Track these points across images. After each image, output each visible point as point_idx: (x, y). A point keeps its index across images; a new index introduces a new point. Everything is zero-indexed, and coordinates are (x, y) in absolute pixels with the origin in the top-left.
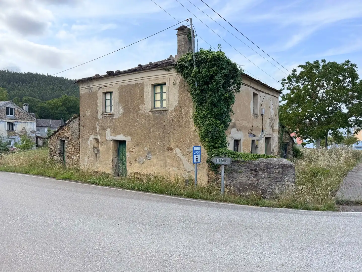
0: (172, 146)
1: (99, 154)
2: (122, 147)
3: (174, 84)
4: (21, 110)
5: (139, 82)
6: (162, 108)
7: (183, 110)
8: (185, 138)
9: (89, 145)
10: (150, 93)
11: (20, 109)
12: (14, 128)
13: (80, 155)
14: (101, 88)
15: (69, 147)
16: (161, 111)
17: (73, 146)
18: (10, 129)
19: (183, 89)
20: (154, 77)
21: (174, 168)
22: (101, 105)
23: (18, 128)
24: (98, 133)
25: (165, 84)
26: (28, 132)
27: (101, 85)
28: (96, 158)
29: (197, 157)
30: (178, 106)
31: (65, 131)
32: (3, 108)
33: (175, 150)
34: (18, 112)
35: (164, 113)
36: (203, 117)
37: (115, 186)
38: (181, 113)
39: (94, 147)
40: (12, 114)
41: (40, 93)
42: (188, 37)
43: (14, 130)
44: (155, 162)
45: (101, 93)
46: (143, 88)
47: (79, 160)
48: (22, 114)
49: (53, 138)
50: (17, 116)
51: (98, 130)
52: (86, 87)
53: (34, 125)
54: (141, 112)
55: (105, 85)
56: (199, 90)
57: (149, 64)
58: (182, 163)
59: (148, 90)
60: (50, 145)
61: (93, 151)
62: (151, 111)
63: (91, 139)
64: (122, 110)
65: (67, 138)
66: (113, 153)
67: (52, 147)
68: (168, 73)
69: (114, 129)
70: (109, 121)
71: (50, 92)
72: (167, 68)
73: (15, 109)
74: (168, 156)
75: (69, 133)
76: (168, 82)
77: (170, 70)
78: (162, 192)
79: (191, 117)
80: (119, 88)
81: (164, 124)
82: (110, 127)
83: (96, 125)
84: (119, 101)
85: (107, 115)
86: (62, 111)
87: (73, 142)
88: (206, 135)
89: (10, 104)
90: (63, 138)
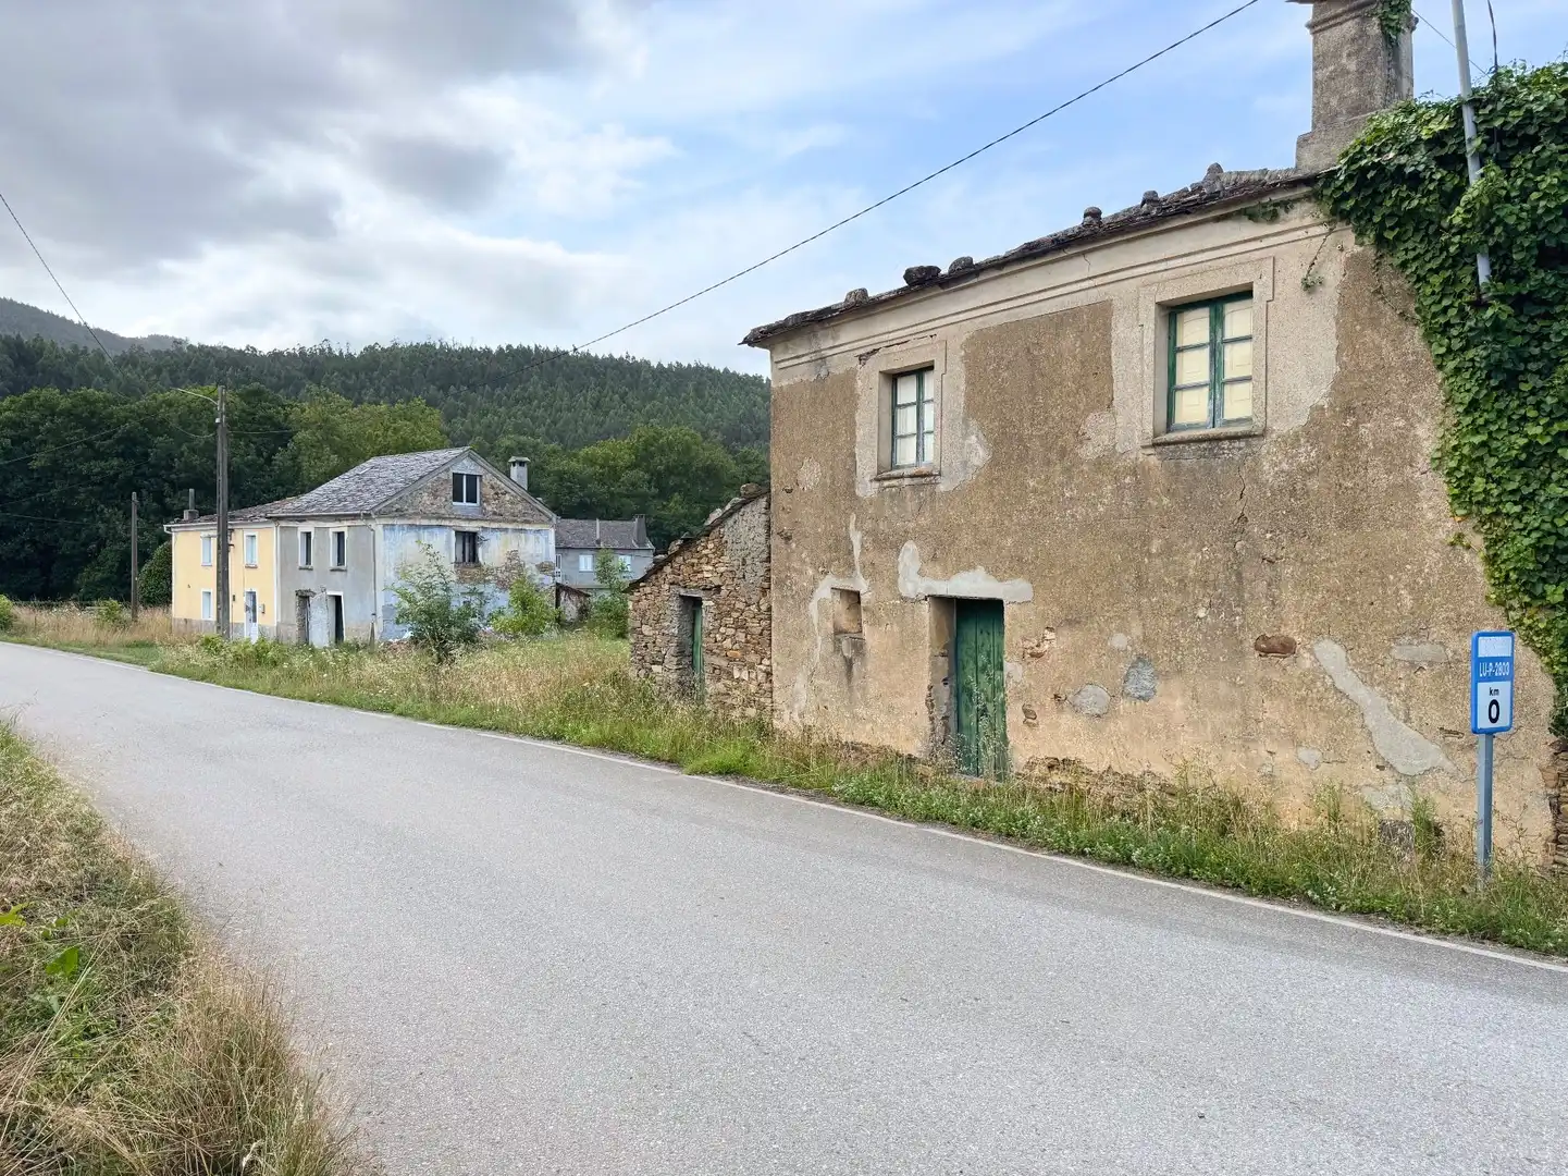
0: (1291, 631)
1: (864, 665)
2: (971, 633)
3: (1308, 287)
4: (502, 484)
5: (1081, 300)
6: (1218, 423)
7: (1365, 430)
8: (1384, 585)
9: (815, 621)
10: (1149, 351)
11: (497, 477)
12: (480, 551)
13: (774, 665)
14: (874, 351)
15: (722, 630)
16: (1218, 439)
17: (740, 626)
18: (467, 560)
19: (1370, 310)
20: (1172, 264)
21: (1303, 753)
22: (876, 435)
23: (493, 552)
24: (858, 567)
25: (1245, 294)
26: (527, 566)
27: (876, 340)
28: (849, 680)
29: (1495, 697)
30: (1331, 405)
31: (704, 560)
32: (443, 476)
33: (1311, 651)
34: (492, 492)
35: (1240, 449)
36: (1524, 456)
37: (975, 826)
38: (1350, 441)
39: (838, 632)
40: (472, 499)
41: (555, 423)
42: (1382, 27)
43: (480, 559)
44: (1180, 716)
45: (876, 378)
46: (1107, 328)
47: (768, 685)
48: (507, 497)
49: (648, 590)
50: (489, 508)
51: (857, 552)
52: (803, 356)
53: (547, 540)
54: (1088, 452)
55: (891, 336)
56: (1502, 298)
57: (1144, 203)
58: (1362, 727)
59: (1135, 336)
60: (635, 619)
61: (830, 648)
62: (1155, 445)
63: (824, 591)
64: (981, 452)
65: (710, 589)
66: (930, 659)
67: (646, 630)
68: (1268, 232)
69: (940, 543)
70: (911, 506)
71: (588, 416)
72: (1264, 206)
73: (481, 481)
74: (1265, 685)
75: (722, 569)
76: (1267, 279)
77: (1281, 211)
78: (1274, 889)
79: (1422, 463)
80: (970, 342)
81: (1238, 508)
82: (919, 535)
83: (847, 527)
84: (968, 406)
85: (902, 477)
86: (633, 485)
87: (737, 606)
88: (1545, 566)
89: (465, 461)
90: (694, 588)
